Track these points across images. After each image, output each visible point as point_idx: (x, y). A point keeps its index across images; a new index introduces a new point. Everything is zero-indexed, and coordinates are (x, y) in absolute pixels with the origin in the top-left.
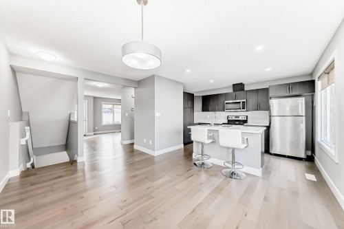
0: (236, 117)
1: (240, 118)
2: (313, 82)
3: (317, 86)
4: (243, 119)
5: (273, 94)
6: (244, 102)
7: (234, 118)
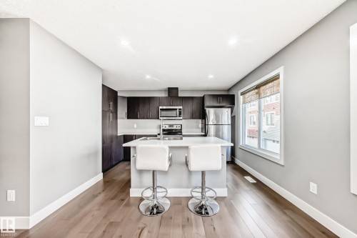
0: (170, 126)
1: (175, 127)
2: (233, 96)
3: (240, 99)
4: (178, 128)
5: (207, 103)
6: (180, 109)
7: (167, 127)
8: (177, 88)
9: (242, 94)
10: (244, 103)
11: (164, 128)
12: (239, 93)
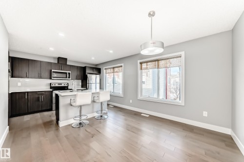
1: (63, 85)
2: (100, 69)
3: (104, 71)
4: (65, 86)
5: (88, 71)
6: (69, 73)
7: (57, 85)
8: (66, 59)
9: (106, 69)
10: (106, 73)
11: (54, 86)
12: (104, 68)
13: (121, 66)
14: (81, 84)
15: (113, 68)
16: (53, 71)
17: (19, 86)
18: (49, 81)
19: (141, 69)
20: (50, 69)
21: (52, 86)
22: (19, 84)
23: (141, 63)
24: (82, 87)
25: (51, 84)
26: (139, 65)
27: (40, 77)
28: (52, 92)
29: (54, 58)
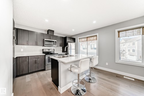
1: (51, 51)
6: (56, 42)
7: (47, 51)
8: (53, 31)
11: (45, 51)
12: (78, 38)
13: (96, 36)
14: (62, 49)
15: (87, 37)
16: (45, 40)
17: (22, 52)
18: (42, 48)
19: (119, 37)
20: (43, 38)
21: (44, 51)
22: (22, 50)
23: (119, 32)
24: (63, 52)
25: (43, 49)
26: (117, 33)
27: (37, 44)
28: (45, 56)
29: (45, 31)
